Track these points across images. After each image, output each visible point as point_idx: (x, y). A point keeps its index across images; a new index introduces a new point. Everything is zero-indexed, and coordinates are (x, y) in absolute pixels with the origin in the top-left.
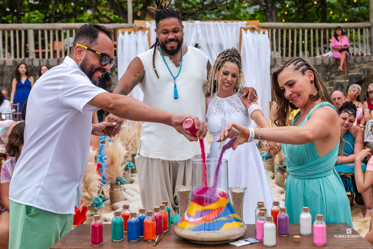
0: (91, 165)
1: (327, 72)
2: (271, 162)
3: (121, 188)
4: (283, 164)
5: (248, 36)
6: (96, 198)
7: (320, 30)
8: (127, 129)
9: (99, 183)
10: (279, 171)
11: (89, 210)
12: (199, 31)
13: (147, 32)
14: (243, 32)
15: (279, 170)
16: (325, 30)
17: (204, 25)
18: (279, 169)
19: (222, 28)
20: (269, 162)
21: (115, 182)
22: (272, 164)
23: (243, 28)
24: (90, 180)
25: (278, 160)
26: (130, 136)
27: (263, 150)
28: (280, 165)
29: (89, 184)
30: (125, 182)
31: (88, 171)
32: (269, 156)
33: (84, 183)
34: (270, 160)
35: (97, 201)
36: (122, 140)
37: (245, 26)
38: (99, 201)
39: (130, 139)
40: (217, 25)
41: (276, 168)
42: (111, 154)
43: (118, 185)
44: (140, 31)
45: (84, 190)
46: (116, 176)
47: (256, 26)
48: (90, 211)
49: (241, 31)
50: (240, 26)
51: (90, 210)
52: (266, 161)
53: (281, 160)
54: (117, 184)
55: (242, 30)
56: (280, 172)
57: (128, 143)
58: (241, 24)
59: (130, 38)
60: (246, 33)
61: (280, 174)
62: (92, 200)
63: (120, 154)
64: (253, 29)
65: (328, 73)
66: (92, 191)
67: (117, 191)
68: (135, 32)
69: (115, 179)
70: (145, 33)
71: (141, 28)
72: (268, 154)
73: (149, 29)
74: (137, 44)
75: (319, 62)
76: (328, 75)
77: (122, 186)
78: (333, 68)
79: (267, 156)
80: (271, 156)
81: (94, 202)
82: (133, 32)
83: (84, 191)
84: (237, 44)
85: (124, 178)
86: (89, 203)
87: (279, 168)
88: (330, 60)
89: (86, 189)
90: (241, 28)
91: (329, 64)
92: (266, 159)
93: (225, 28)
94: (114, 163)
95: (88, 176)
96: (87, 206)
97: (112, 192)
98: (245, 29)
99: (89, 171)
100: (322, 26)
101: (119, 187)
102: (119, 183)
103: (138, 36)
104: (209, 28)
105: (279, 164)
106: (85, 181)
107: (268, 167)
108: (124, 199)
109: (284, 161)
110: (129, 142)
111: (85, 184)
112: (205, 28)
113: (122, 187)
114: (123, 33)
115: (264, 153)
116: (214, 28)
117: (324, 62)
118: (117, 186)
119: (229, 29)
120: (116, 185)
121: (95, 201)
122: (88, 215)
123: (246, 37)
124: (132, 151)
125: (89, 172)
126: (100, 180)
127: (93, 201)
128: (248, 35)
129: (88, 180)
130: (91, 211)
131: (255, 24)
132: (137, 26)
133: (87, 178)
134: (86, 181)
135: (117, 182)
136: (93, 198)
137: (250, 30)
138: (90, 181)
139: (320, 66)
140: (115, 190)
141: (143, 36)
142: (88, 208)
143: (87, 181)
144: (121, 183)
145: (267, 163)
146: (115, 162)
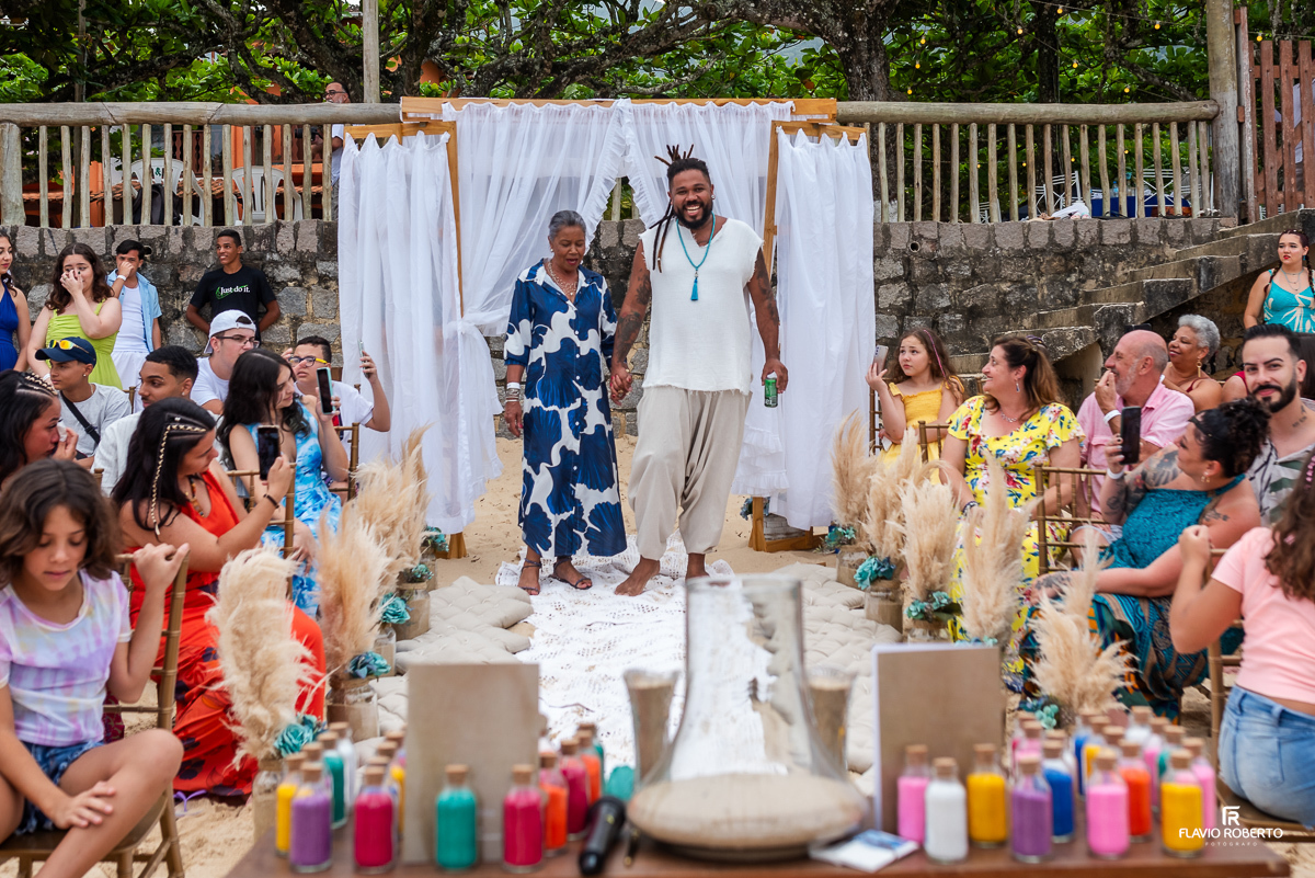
0: (273, 610)
1: (1069, 272)
2: (890, 594)
3: (368, 690)
4: (934, 600)
5: (799, 152)
6: (290, 728)
7: (1039, 128)
8: (385, 482)
9: (305, 671)
10: (922, 622)
11: (263, 770)
12: (630, 134)
13: (445, 137)
14: (783, 137)
15: (922, 619)
16: (1057, 127)
17: (646, 113)
18: (921, 616)
19: (708, 123)
20: (884, 594)
21: (350, 670)
22: (893, 600)
23: (781, 123)
24: (273, 664)
25: (918, 585)
26: (394, 507)
27: (859, 550)
28: (926, 604)
29: (268, 678)
30: (384, 670)
31: (265, 629)
32: (882, 570)
33: (248, 673)
34: (885, 584)
35: (295, 738)
36: (369, 519)
37: (787, 118)
38: (302, 737)
39: (394, 517)
40: (689, 112)
41: (910, 611)
42: (336, 568)
43: (358, 681)
44: (421, 134)
45: (251, 698)
46: (353, 647)
47: (826, 117)
48: (268, 775)
49: (774, 134)
50: (771, 117)
51: (270, 770)
52: (872, 590)
53: (928, 584)
54: (354, 676)
55: (779, 129)
56: (925, 627)
57: (388, 528)
58: (774, 110)
59: (386, 156)
60: (792, 142)
61: (924, 634)
62: (279, 735)
63: (365, 569)
64: (815, 129)
65: (1073, 278)
66: (278, 702)
67: (355, 702)
68: (402, 135)
69: (347, 659)
70: (438, 141)
71: (423, 125)
72: (879, 565)
73: (452, 127)
74: (408, 179)
75: (1039, 240)
76: (1071, 284)
77: (373, 683)
78: (1088, 259)
79: (876, 572)
80: (890, 570)
81: (284, 741)
82: (394, 138)
83: (249, 703)
84: (761, 180)
85: (378, 656)
86: (264, 744)
87: (922, 611)
88: (1076, 232)
89: (257, 695)
90: (775, 124)
91: (1074, 244)
92: (872, 582)
93: (720, 122)
94: (346, 601)
95: (265, 648)
96: (261, 755)
97: (337, 705)
98: (790, 129)
99: (266, 631)
100: (1046, 113)
101: (362, 688)
102: (363, 672)
103: (412, 152)
104: (665, 123)
105: (920, 598)
106: (252, 665)
107: (882, 610)
108: (378, 733)
109: (938, 587)
110: (393, 525)
111: (253, 676)
112: (648, 124)
113: (373, 689)
114: (360, 142)
115: (867, 562)
116: (683, 123)
117: (1057, 240)
118: (356, 685)
119: (734, 127)
120: (353, 682)
121: (287, 739)
122: (260, 787)
123: (792, 154)
124: (401, 559)
125: (267, 633)
126: (304, 660)
127: (280, 740)
128: (797, 149)
129: (264, 664)
130: (272, 773)
131: (822, 110)
132: (410, 115)
133: (259, 656)
134: (256, 668)
135: (354, 670)
136: (283, 728)
137: (804, 130)
138: (269, 666)
139: (1042, 251)
140: (350, 698)
141: (431, 151)
142: (259, 764)
143: (260, 668)
144: (370, 673)
145: (877, 597)
146: (350, 599)
